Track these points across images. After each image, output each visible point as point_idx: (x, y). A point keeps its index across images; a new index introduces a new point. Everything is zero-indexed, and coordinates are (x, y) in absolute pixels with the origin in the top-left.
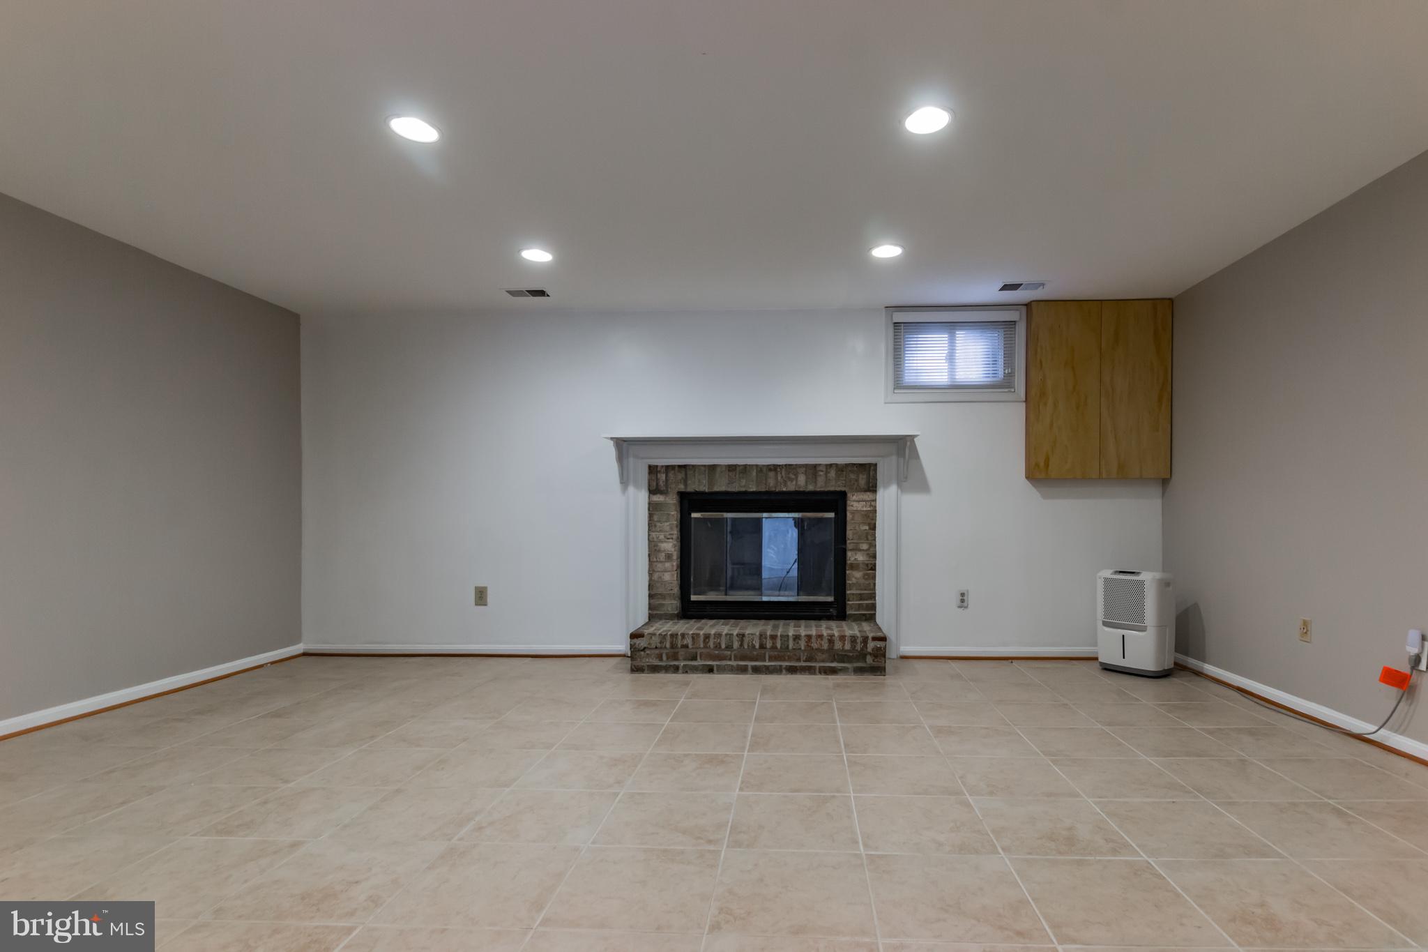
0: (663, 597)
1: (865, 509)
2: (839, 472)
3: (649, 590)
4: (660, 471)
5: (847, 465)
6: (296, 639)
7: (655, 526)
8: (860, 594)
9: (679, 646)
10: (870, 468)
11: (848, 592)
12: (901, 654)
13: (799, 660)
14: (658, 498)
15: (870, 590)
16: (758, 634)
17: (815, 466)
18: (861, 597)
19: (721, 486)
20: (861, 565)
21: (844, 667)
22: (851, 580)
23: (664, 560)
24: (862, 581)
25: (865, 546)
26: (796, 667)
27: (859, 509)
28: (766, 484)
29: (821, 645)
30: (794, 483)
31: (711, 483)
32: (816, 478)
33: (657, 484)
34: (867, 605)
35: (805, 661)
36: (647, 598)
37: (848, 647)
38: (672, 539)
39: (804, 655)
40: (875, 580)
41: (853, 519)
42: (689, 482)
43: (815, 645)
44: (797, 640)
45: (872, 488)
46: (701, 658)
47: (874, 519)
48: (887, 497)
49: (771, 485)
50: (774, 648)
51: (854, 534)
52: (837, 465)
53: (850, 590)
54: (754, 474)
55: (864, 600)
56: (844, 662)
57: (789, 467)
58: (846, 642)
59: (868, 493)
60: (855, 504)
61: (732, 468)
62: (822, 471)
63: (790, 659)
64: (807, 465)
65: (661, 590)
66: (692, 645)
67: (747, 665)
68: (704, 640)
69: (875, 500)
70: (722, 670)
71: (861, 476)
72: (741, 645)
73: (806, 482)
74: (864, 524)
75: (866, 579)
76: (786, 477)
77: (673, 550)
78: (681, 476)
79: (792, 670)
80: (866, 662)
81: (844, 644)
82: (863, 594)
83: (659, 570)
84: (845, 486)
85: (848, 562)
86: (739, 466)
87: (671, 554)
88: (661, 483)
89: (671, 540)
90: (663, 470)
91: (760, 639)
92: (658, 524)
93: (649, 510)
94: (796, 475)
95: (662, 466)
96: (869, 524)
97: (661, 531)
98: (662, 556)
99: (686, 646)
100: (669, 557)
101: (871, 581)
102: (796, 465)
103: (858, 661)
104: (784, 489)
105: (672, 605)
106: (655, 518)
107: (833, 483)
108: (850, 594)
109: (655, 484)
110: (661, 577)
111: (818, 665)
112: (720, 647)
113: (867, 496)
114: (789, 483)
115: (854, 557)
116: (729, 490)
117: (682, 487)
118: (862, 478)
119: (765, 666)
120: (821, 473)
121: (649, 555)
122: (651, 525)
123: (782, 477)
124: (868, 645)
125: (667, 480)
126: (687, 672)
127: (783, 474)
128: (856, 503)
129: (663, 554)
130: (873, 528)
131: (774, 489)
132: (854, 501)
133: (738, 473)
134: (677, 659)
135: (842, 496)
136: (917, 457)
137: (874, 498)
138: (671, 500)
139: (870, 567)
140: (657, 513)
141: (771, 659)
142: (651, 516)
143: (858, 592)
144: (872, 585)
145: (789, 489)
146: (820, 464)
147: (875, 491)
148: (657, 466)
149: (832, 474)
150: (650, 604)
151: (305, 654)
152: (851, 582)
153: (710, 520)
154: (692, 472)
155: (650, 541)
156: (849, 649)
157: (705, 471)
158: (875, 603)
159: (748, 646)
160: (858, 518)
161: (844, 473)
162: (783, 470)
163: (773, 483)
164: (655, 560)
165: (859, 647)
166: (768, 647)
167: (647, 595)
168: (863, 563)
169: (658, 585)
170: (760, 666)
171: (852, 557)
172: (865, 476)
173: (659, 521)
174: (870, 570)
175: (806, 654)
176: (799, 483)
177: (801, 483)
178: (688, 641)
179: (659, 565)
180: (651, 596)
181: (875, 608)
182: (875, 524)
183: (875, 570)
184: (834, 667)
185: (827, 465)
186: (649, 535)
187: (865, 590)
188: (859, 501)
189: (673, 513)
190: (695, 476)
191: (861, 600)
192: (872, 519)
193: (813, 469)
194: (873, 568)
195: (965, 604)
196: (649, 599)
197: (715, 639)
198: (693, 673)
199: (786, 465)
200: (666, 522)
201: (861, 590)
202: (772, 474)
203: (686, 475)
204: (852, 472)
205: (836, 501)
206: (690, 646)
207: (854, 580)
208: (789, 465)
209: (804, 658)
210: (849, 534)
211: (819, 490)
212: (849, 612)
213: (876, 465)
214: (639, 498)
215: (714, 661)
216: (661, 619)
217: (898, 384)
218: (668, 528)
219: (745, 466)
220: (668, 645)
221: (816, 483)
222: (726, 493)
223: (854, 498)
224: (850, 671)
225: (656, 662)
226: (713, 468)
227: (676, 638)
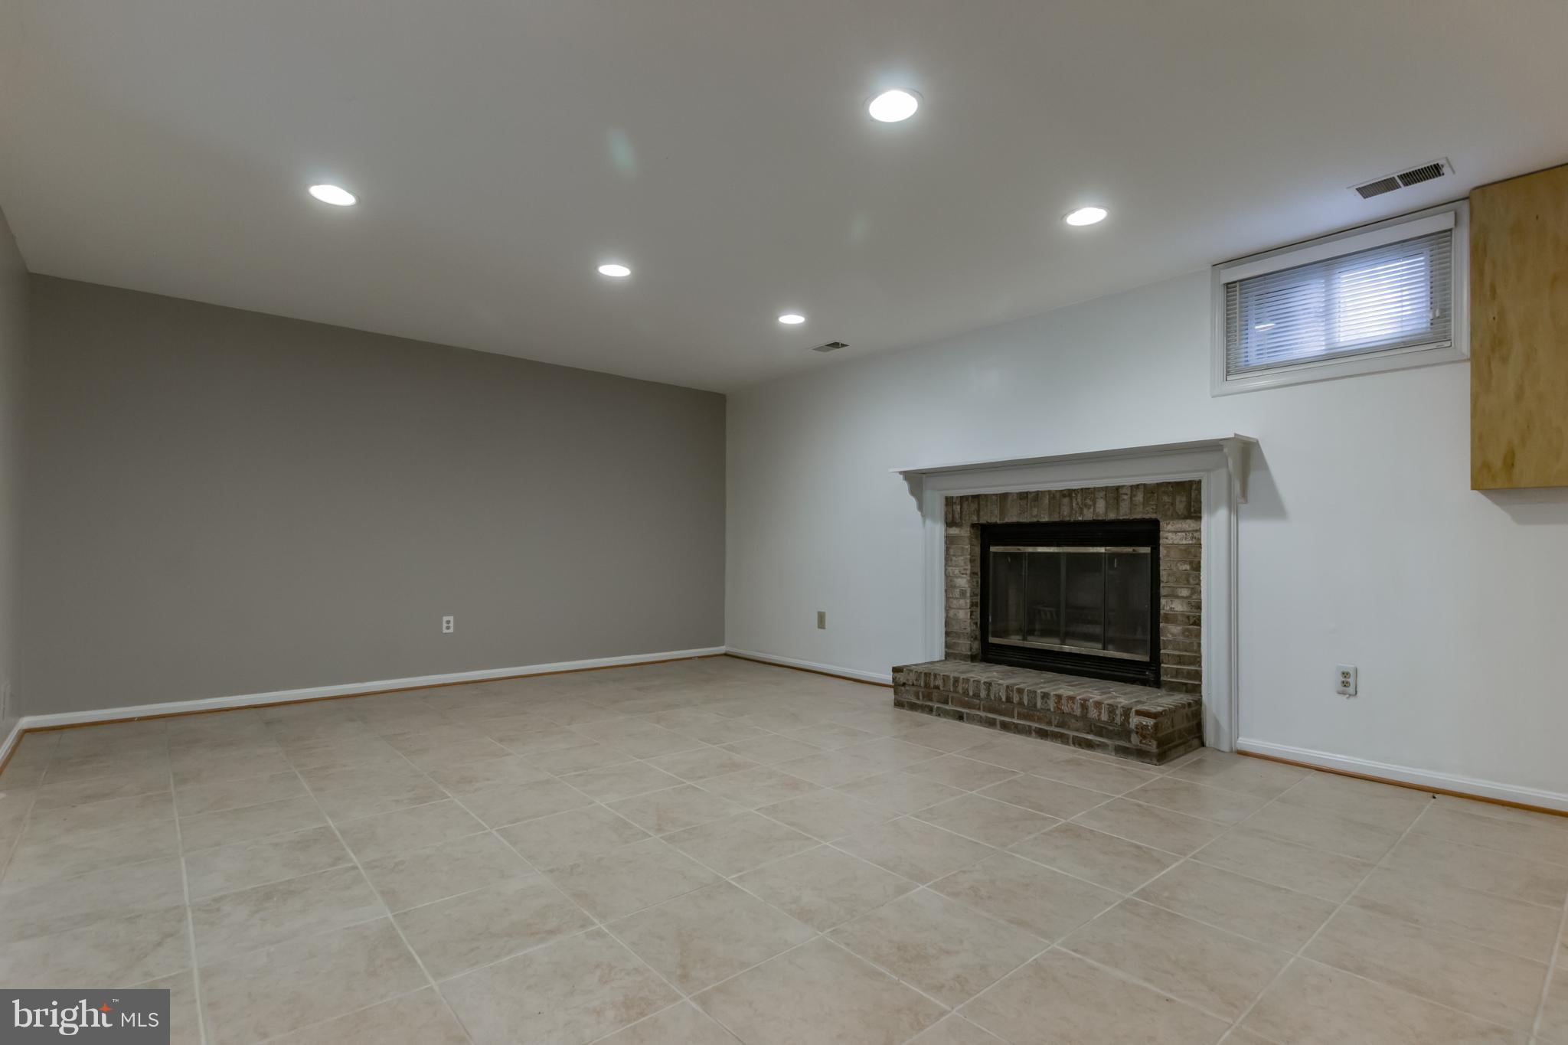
0: (958, 635)
1: (1184, 542)
2: (1149, 495)
3: (946, 626)
4: (955, 503)
5: (1159, 485)
6: (722, 644)
7: (951, 560)
8: (1179, 656)
9: (932, 686)
10: (1191, 486)
11: (1162, 651)
12: (1239, 748)
13: (1049, 723)
14: (954, 531)
15: (1196, 652)
16: (1005, 685)
17: (1117, 489)
18: (1180, 660)
19: (1012, 517)
20: (1180, 618)
21: (1103, 742)
22: (1166, 636)
23: (958, 596)
24: (1181, 638)
25: (1185, 592)
26: (1047, 731)
27: (1175, 542)
28: (1059, 513)
29: (1073, 709)
30: (1092, 510)
31: (1002, 513)
32: (1118, 504)
33: (953, 517)
34: (1189, 672)
35: (1056, 726)
36: (944, 635)
37: (1104, 717)
38: (966, 574)
39: (1055, 719)
40: (1200, 640)
41: (1167, 555)
42: (981, 513)
43: (1066, 709)
44: (1046, 699)
45: (1194, 513)
46: (952, 702)
47: (1198, 555)
48: (1214, 525)
49: (1065, 513)
50: (1021, 703)
51: (1169, 575)
52: (1145, 485)
53: (1164, 649)
54: (1046, 501)
55: (1184, 664)
56: (1101, 736)
57: (1085, 492)
58: (1103, 711)
59: (1189, 521)
60: (1170, 535)
61: (1023, 496)
62: (1126, 494)
63: (1039, 720)
64: (1107, 488)
65: (956, 628)
66: (944, 687)
67: (995, 719)
68: (954, 684)
69: (1199, 531)
70: (972, 719)
71: (1178, 498)
72: (988, 695)
73: (1107, 508)
74: (1185, 562)
75: (1188, 637)
76: (1082, 504)
77: (967, 586)
78: (974, 506)
79: (1043, 734)
80: (1130, 741)
81: (1100, 713)
82: (1182, 655)
83: (955, 606)
84: (1156, 513)
85: (1162, 612)
86: (1031, 493)
87: (966, 591)
88: (957, 516)
89: (965, 576)
90: (958, 501)
91: (1007, 691)
92: (954, 558)
93: (946, 543)
94: (1094, 501)
95: (957, 497)
96: (1191, 563)
97: (956, 566)
98: (957, 592)
99: (937, 687)
100: (963, 593)
101: (1194, 640)
102: (1094, 488)
103: (1120, 738)
104: (1080, 519)
105: (965, 645)
106: (952, 552)
107: (1140, 508)
108: (1165, 654)
109: (951, 516)
110: (956, 615)
111: (1071, 734)
112: (968, 694)
113: (1188, 525)
114: (1085, 511)
115: (1171, 606)
116: (1023, 520)
117: (975, 519)
118: (1181, 502)
119: (1014, 723)
120: (1125, 497)
121: (946, 591)
122: (948, 559)
123: (1077, 504)
124: (1131, 720)
125: (961, 512)
126: (939, 715)
127: (1079, 500)
128: (1172, 535)
129: (958, 590)
130: (1197, 567)
131: (1067, 519)
132: (1169, 532)
133: (1029, 501)
134: (931, 700)
135: (1154, 525)
136: (1264, 466)
137: (1198, 528)
138: (964, 532)
139: (1192, 621)
140: (953, 546)
141: (1020, 716)
142: (947, 549)
143: (1177, 653)
144: (1195, 644)
145: (1085, 518)
146: (1123, 486)
147: (1198, 518)
148: (952, 497)
149: (1140, 497)
150: (946, 642)
151: (726, 655)
152: (1165, 639)
153: (1011, 554)
154: (984, 503)
155: (947, 576)
156: (1106, 720)
157: (997, 500)
158: (1201, 671)
159: (995, 696)
160: (1175, 554)
161: (1155, 495)
162: (1079, 495)
163: (1067, 513)
164: (951, 596)
165: (1118, 719)
166: (1015, 701)
167: (944, 632)
168: (1183, 615)
169: (954, 622)
170: (1009, 723)
171: (1167, 605)
172: (1184, 499)
173: (954, 555)
174: (1193, 624)
175: (1058, 718)
176: (1097, 510)
177: (1100, 510)
178: (939, 682)
179: (955, 602)
180: (947, 634)
181: (1201, 676)
182: (1199, 562)
183: (1199, 624)
184: (1091, 741)
185: (1132, 486)
186: (946, 570)
187: (1186, 651)
188: (1176, 532)
189: (967, 547)
190: (987, 506)
191: (1179, 663)
192: (1195, 556)
193: (1114, 494)
194: (1197, 622)
195: (1351, 690)
196: (946, 637)
197: (963, 683)
198: (945, 717)
199: (1082, 489)
200: (961, 556)
201: (1180, 650)
202: (1066, 501)
203: (979, 504)
204: (1165, 493)
205: (1148, 532)
206: (941, 688)
207: (1170, 637)
208: (1086, 489)
209: (1056, 722)
210: (1164, 575)
211: (1121, 518)
212: (1163, 678)
213: (1199, 482)
214: (937, 530)
215: (964, 708)
216: (955, 659)
217: (1232, 368)
218: (962, 563)
219: (1037, 493)
220: (922, 684)
221: (1118, 509)
222: (1019, 525)
223: (1170, 527)
224: (1110, 748)
225: (914, 700)
226: (1004, 497)
227: (929, 678)
